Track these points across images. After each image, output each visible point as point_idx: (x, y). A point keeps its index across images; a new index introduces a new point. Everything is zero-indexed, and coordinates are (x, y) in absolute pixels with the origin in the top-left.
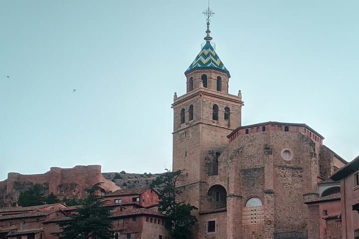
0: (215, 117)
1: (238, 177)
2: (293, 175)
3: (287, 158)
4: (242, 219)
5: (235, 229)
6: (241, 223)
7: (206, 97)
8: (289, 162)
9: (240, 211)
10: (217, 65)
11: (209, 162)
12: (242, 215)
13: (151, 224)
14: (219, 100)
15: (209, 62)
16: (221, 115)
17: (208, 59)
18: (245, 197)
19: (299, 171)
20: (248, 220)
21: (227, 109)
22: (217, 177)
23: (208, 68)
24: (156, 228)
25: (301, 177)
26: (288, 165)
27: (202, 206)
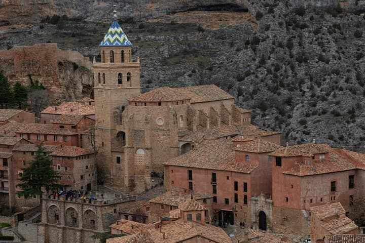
0: (120, 82)
1: (130, 135)
2: (164, 135)
3: (161, 123)
4: (134, 161)
5: (129, 168)
6: (133, 164)
7: (113, 69)
8: (162, 126)
9: (132, 156)
10: (120, 42)
11: (116, 114)
12: (134, 159)
13: (80, 161)
14: (122, 69)
15: (115, 41)
16: (124, 79)
17: (114, 38)
18: (135, 147)
19: (167, 132)
20: (137, 163)
21: (129, 74)
22: (122, 126)
23: (114, 46)
24: (83, 162)
25: (169, 135)
26: (161, 128)
27: (113, 145)
